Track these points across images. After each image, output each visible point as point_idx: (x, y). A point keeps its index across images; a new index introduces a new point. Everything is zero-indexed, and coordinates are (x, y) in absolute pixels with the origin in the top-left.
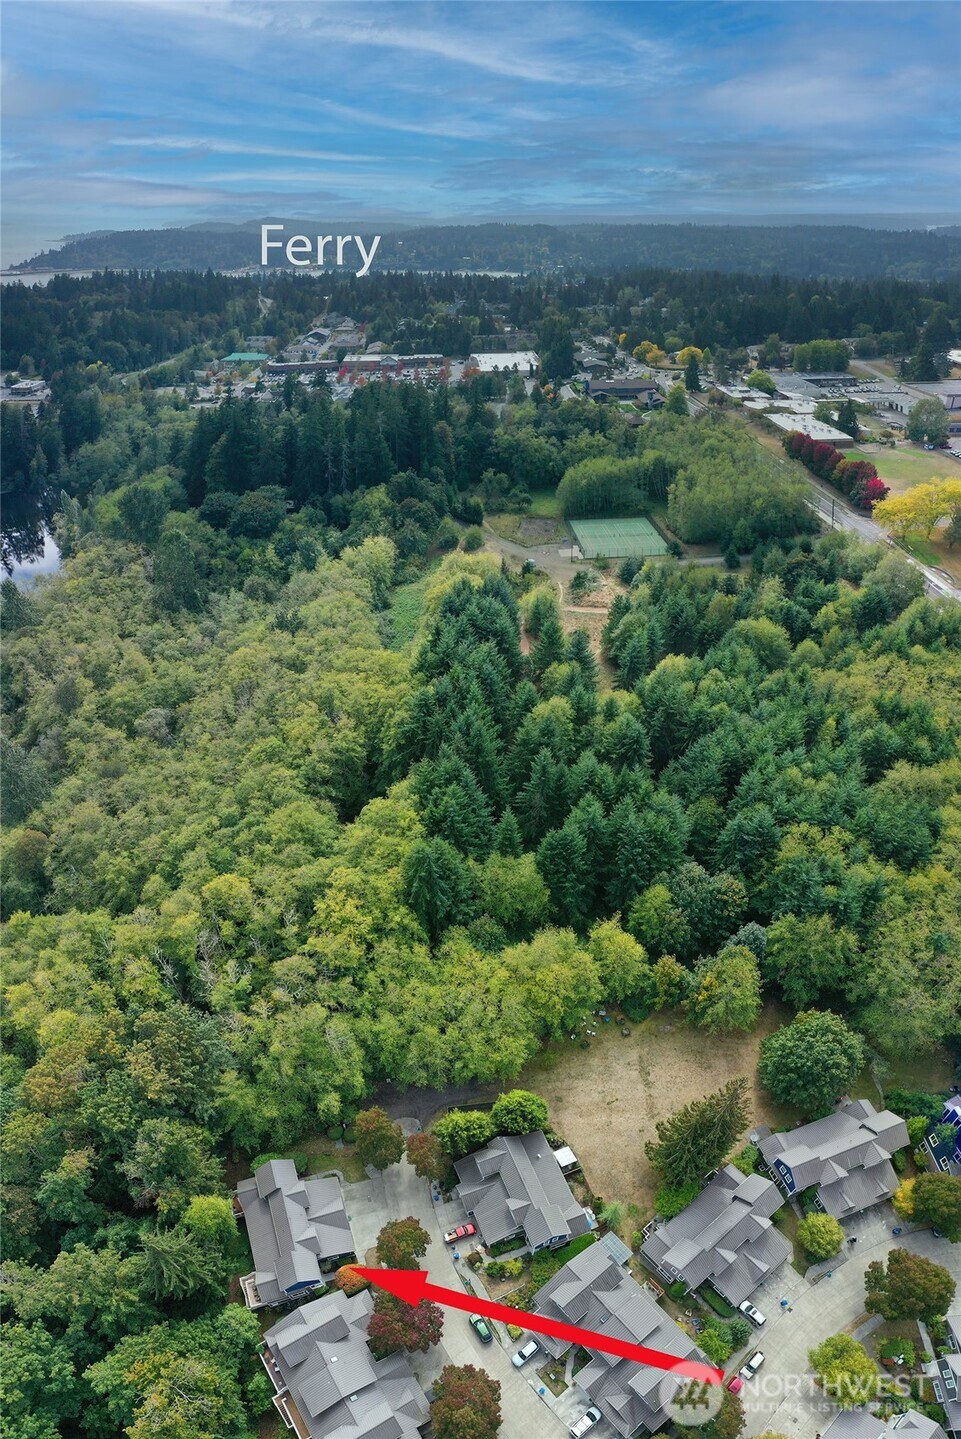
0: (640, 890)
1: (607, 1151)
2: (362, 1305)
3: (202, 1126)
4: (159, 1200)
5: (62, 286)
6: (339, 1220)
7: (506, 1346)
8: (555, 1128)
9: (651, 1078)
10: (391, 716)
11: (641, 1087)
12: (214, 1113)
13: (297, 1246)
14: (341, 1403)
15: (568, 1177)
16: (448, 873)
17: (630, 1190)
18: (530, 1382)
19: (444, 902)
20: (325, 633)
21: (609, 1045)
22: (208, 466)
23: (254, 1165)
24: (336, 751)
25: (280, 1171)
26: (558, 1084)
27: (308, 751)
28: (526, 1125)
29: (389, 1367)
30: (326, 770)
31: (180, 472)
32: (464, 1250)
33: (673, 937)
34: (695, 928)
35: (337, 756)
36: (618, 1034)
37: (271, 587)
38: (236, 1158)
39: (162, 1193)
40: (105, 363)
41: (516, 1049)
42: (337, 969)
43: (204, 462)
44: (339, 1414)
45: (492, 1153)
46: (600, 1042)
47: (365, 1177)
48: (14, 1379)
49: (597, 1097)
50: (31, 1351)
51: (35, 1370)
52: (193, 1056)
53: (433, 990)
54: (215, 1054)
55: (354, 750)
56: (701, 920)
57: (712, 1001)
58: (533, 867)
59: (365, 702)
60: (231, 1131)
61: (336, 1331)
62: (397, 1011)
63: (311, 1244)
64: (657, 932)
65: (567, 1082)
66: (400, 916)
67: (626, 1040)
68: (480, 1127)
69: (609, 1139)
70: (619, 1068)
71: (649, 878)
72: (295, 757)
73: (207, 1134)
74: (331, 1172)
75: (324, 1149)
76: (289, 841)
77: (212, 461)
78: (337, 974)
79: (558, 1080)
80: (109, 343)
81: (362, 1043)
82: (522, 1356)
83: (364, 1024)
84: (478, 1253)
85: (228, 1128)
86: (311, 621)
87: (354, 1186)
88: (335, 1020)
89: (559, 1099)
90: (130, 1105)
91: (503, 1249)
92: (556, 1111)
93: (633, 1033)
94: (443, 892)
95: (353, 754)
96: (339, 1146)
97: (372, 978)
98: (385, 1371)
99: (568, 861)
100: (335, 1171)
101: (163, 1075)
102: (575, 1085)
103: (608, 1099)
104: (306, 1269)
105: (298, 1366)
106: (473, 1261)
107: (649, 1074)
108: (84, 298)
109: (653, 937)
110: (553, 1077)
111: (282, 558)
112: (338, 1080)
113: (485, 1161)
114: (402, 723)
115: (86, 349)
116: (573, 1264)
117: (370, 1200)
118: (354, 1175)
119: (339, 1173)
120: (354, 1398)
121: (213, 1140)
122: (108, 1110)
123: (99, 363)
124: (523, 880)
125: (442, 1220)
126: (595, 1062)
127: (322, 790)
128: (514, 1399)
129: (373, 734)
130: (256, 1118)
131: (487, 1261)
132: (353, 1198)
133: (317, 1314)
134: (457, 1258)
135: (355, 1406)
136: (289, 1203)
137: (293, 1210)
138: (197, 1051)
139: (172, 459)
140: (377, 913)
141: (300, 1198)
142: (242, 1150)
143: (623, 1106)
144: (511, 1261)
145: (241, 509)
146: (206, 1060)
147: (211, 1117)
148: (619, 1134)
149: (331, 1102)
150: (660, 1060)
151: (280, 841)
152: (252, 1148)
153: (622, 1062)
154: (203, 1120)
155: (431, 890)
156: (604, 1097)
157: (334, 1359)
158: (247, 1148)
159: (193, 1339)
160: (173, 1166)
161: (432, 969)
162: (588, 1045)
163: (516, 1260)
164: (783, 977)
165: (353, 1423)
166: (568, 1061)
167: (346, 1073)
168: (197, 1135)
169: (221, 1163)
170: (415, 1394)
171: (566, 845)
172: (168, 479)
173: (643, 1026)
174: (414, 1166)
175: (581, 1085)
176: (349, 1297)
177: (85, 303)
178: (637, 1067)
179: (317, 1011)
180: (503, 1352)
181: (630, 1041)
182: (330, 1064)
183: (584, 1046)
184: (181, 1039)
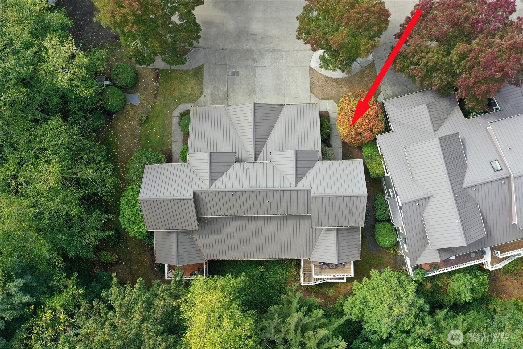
3: (39, 305)
12: (19, 282)
13: (304, 184)
23: (134, 231)
38: (110, 257)
47: (198, 73)
60: (65, 256)
73: (57, 302)
74: (176, 120)
75: (134, 123)
85: (58, 261)
87: (207, 91)
96: (136, 99)
100: (177, 113)
117: (236, 74)
118: (190, 87)
119: (182, 108)
121: (72, 291)
130: (52, 205)
136: (223, 184)
142: (104, 244)
147: (25, 289)
152: (104, 228)
154: (28, 304)
158: (103, 235)
168: (55, 320)
169: (122, 283)
174: (195, 7)
176: (387, 129)
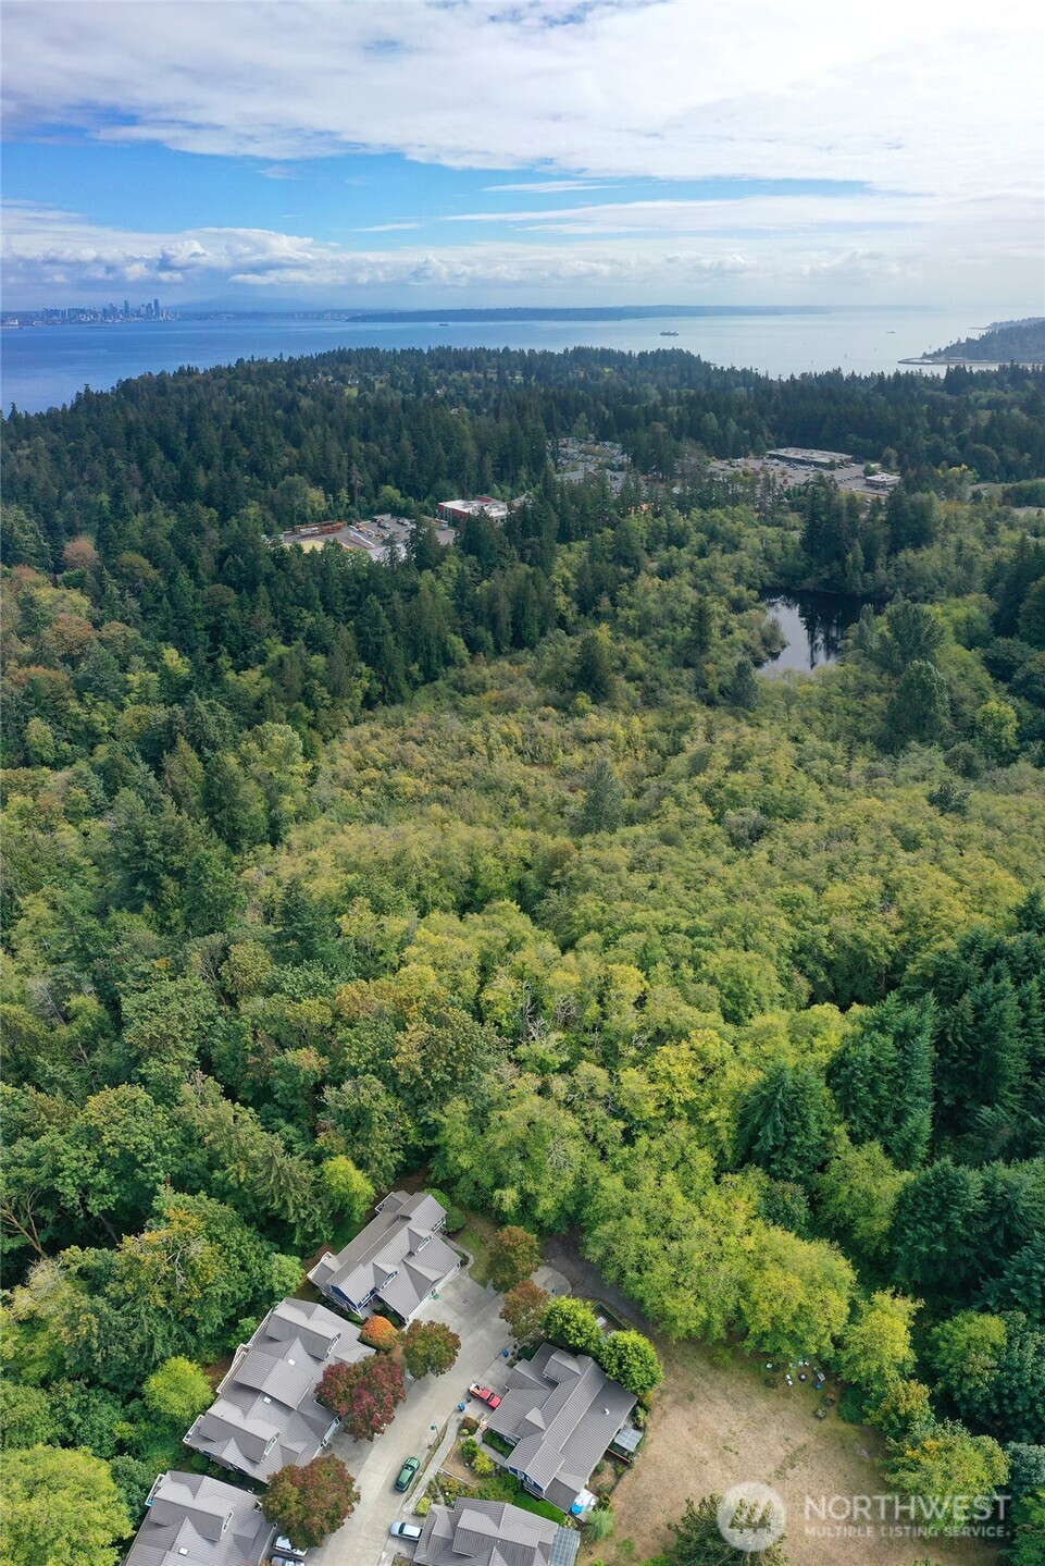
0: (985, 1309)
1: (672, 1479)
2: (356, 1354)
4: (322, 1134)
5: (957, 380)
6: (422, 1286)
7: (405, 1509)
8: (657, 1412)
9: (789, 1472)
10: (940, 939)
11: (771, 1468)
12: (430, 1123)
13: (370, 1267)
14: (256, 1392)
15: (608, 1455)
16: (795, 1114)
17: (647, 1529)
18: (384, 1555)
19: (768, 1139)
20: (975, 828)
21: (791, 1405)
22: (1023, 607)
24: (855, 938)
25: (427, 1210)
26: (707, 1386)
27: (827, 921)
28: (615, 1370)
29: (314, 1413)
30: (827, 949)
31: (992, 605)
32: (473, 1411)
33: (960, 1382)
34: (999, 1397)
35: (854, 945)
36: (813, 1408)
37: (980, 762)
39: (331, 1133)
40: (970, 468)
41: (686, 1311)
42: (623, 1110)
43: (1020, 600)
44: (245, 1398)
45: (571, 1365)
46: (787, 1395)
47: (483, 1283)
48: (123, 1141)
49: (722, 1431)
50: (154, 1138)
51: (141, 1151)
52: (454, 1068)
53: (679, 1199)
54: (473, 1083)
55: (875, 951)
56: (1012, 1398)
57: (915, 1466)
58: (899, 1188)
59: (927, 910)
61: (316, 1346)
62: (630, 1185)
63: (381, 1275)
64: (950, 1360)
65: (717, 1393)
66: (719, 1114)
67: (812, 1420)
68: (579, 1330)
69: (686, 1473)
70: (773, 1433)
71: (1006, 1304)
72: (806, 918)
73: (412, 1131)
75: (485, 1235)
76: (713, 981)
77: (1029, 601)
78: (618, 1113)
79: (712, 1383)
80: (978, 446)
81: (580, 1181)
82: (401, 1531)
83: (597, 1168)
84: (478, 1426)
86: (973, 811)
87: (469, 1280)
88: (577, 1143)
89: (691, 1397)
90: (374, 1055)
91: (496, 1444)
92: (676, 1402)
93: (827, 1421)
94: (775, 1129)
95: (871, 953)
97: (643, 1142)
98: (310, 1413)
99: (945, 1206)
100: (471, 1258)
101: (416, 1057)
102: (719, 1402)
103: (730, 1444)
104: (356, 1288)
105: (272, 1339)
106: (468, 1426)
107: (793, 1466)
108: (977, 393)
109: (943, 1362)
110: (711, 1376)
111: (1021, 741)
112: (530, 1187)
113: (560, 1363)
114: (943, 954)
115: (953, 449)
116: (510, 1510)
117: (465, 1302)
118: (479, 1274)
119: (471, 1261)
120: (267, 1400)
121: (412, 1140)
122: (357, 1046)
123: (964, 466)
124: (875, 1191)
125: (490, 1373)
126: (762, 1405)
127: (811, 967)
128: (358, 1550)
129: (911, 948)
130: (453, 1156)
131: (477, 1438)
132: (457, 1288)
133: (323, 1321)
134: (461, 1410)
135: (261, 1405)
136: (403, 1235)
137: (401, 1241)
138: (461, 1068)
139: (989, 589)
140: (706, 1097)
141: (415, 1239)
142: (428, 1171)
143: (734, 1464)
144: (486, 1457)
145: (1030, 666)
146: (462, 1080)
147: (426, 1123)
148: (700, 1480)
149: (509, 1197)
150: (818, 1468)
151: (705, 974)
152: (435, 1178)
153: (783, 1431)
154: (420, 1119)
155: (765, 1116)
156: (729, 1439)
157: (292, 1362)
159: (240, 1244)
160: (356, 1122)
161: (699, 1184)
162: (773, 1386)
163: (490, 1461)
164: (1024, 1531)
165: (245, 1413)
166: (740, 1378)
167: (543, 1189)
169: (399, 1161)
170: (306, 1452)
171: (955, 1188)
172: (977, 611)
173: (843, 1427)
175: (725, 1407)
176: (359, 1340)
177: (977, 399)
178: (791, 1451)
179: (570, 1123)
180: (398, 1510)
181: (816, 1424)
182: (537, 1171)
183: (769, 1384)
184: (458, 1049)
